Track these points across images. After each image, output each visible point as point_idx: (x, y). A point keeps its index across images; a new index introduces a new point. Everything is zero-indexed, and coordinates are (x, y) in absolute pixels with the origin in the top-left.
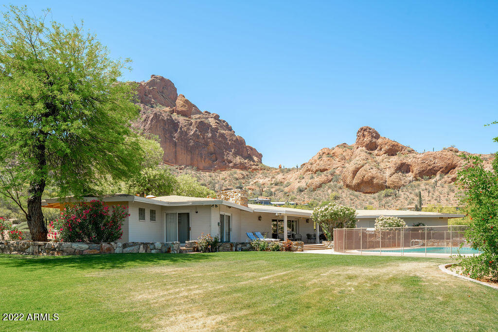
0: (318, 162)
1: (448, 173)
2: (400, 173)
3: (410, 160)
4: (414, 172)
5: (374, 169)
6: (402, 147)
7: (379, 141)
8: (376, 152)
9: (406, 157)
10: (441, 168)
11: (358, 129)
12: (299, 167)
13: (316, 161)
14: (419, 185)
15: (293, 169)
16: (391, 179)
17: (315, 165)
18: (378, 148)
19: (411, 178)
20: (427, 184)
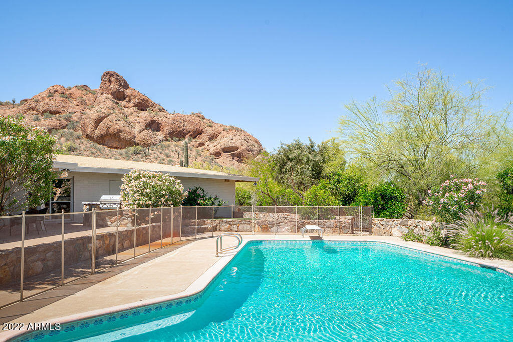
0: (47, 100)
1: (195, 137)
2: (150, 131)
3: (160, 119)
4: (165, 131)
5: (121, 122)
6: (153, 104)
7: (128, 92)
8: (124, 103)
9: (156, 114)
10: (189, 132)
11: (104, 72)
12: (18, 102)
13: (43, 99)
14: (169, 146)
15: (7, 104)
16: (140, 135)
17: (42, 104)
18: (127, 99)
19: (161, 138)
20: (177, 146)
